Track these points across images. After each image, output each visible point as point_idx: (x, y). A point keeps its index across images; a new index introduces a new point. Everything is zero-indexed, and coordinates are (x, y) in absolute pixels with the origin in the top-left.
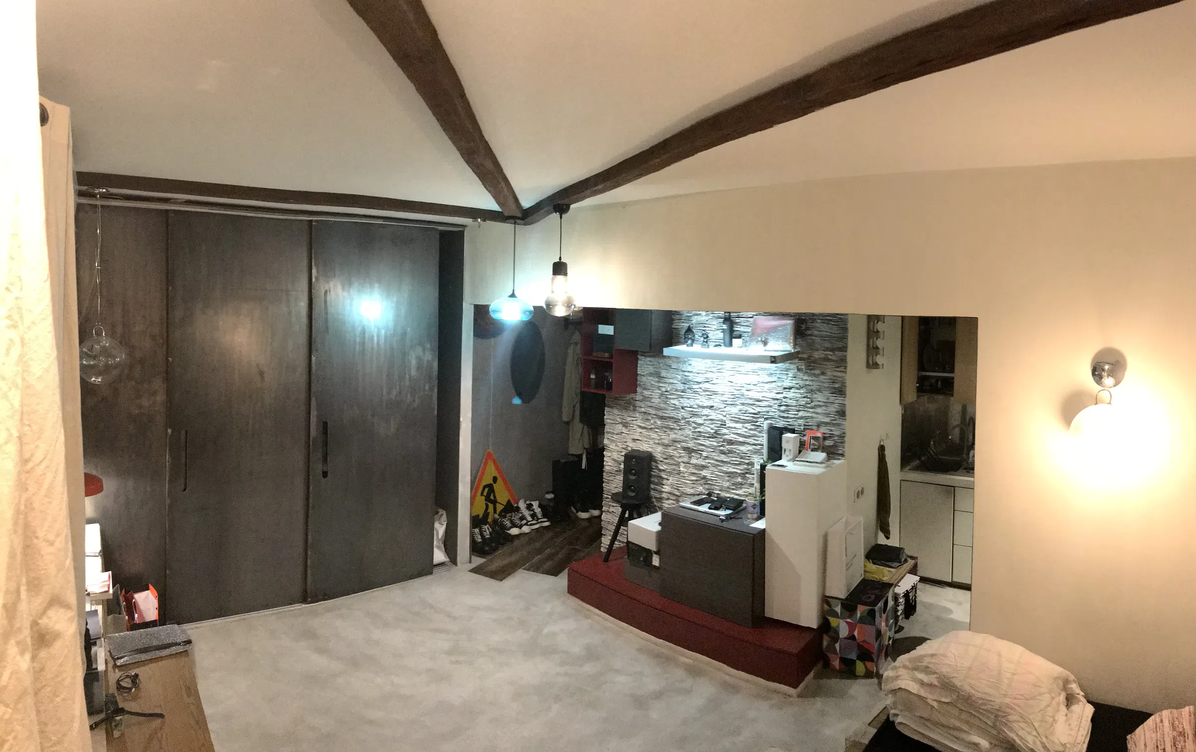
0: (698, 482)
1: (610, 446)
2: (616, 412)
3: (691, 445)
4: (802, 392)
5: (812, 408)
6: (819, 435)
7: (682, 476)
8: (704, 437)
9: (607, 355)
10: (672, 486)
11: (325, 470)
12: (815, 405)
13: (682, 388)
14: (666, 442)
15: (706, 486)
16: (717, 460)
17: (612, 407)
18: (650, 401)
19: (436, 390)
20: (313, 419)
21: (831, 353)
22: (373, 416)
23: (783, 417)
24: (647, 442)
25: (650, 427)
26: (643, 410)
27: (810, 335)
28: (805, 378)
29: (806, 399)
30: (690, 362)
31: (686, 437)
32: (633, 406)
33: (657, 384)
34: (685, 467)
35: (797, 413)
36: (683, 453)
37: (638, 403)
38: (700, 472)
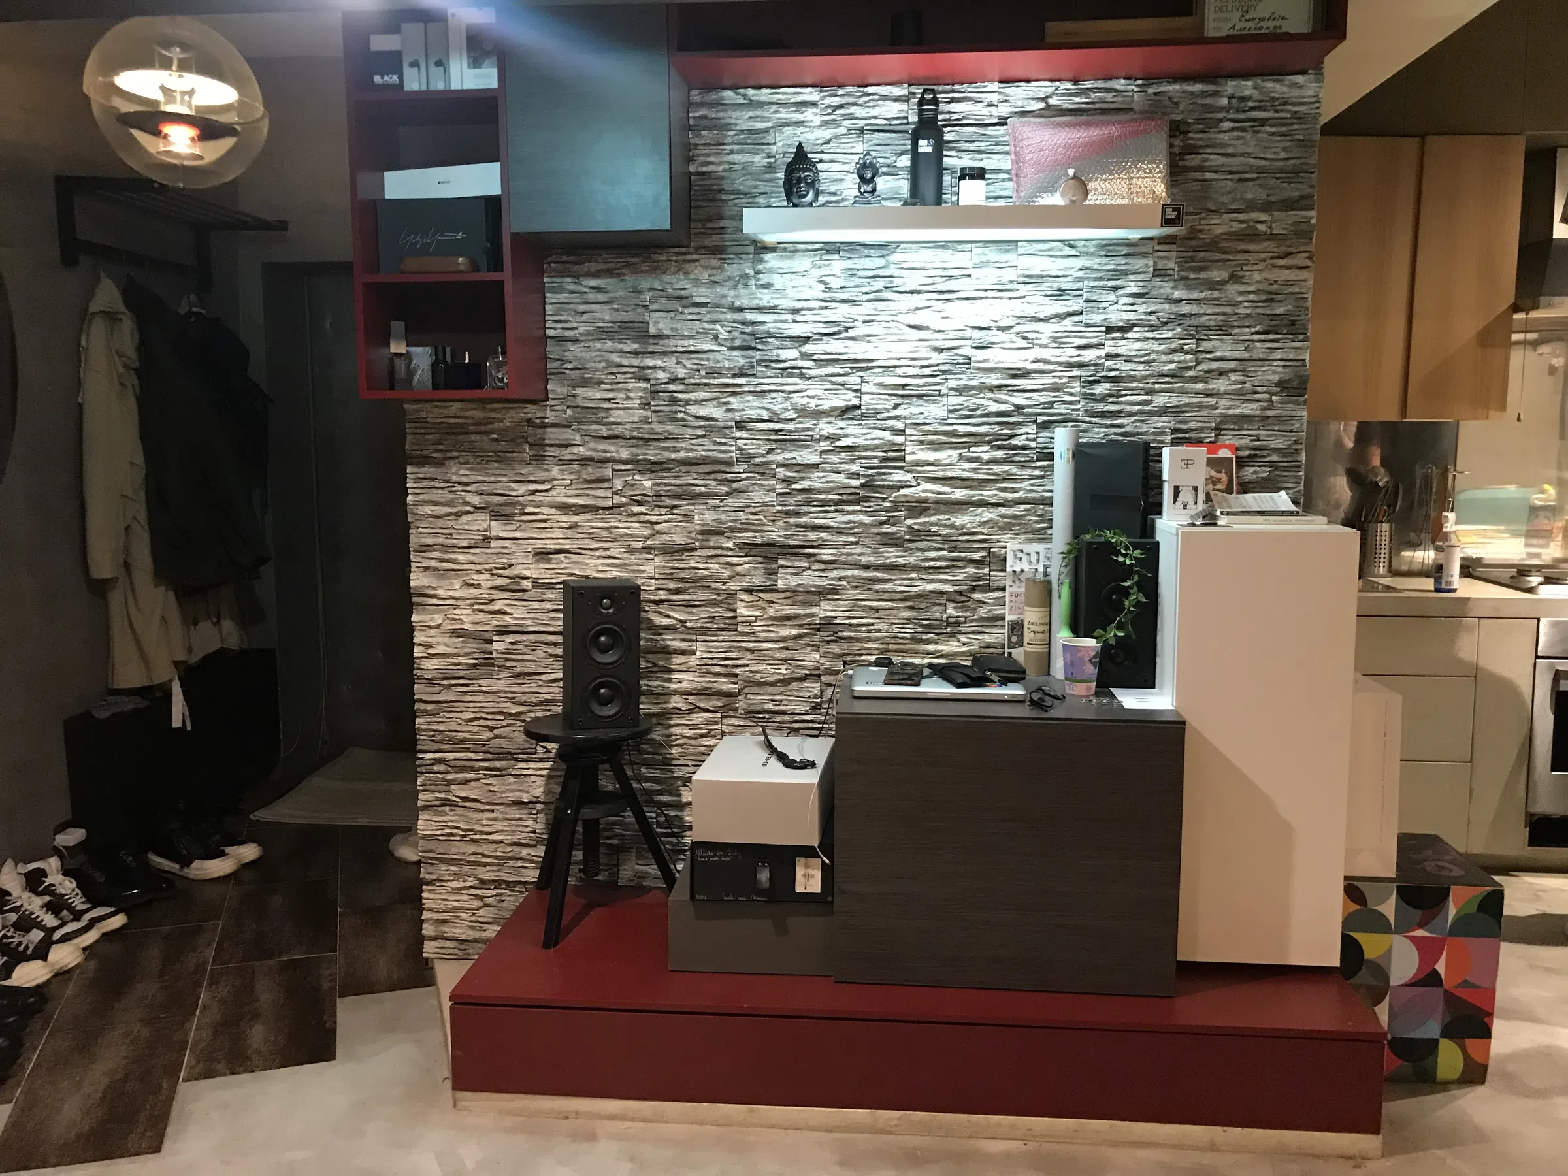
0: (807, 640)
1: (441, 592)
2: (459, 473)
3: (776, 533)
4: (1170, 334)
5: (1196, 379)
7: (743, 634)
8: (824, 503)
10: (705, 667)
12: (1209, 372)
14: (679, 539)
15: (836, 648)
16: (867, 567)
21: (1261, 218)
23: (1103, 415)
24: (598, 553)
25: (606, 504)
27: (1201, 169)
28: (1177, 294)
29: (1178, 357)
30: (764, 279)
31: (755, 514)
32: (534, 446)
33: (636, 362)
34: (751, 605)
35: (1149, 398)
36: (745, 564)
37: (552, 435)
38: (814, 610)
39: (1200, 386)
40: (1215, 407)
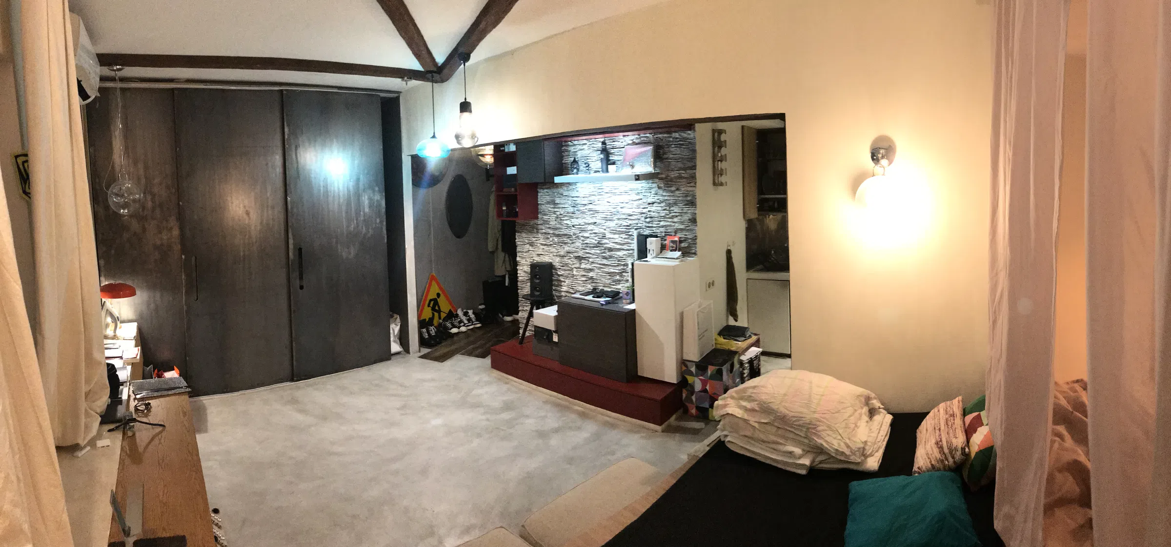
0: (588, 282)
1: (522, 262)
2: (524, 235)
3: (581, 254)
4: (663, 205)
5: (670, 218)
6: (676, 239)
7: (576, 279)
8: (590, 247)
9: (513, 189)
10: (567, 286)
11: (301, 285)
12: (673, 216)
13: (572, 210)
14: (562, 253)
15: (593, 284)
16: (600, 264)
17: (521, 233)
18: (548, 224)
19: (385, 223)
20: (291, 246)
21: (683, 172)
22: (337, 243)
23: (649, 227)
24: (548, 256)
25: (549, 244)
26: (544, 231)
27: (667, 159)
28: (664, 194)
29: (665, 211)
30: (577, 189)
31: (577, 249)
32: (536, 229)
33: (553, 210)
34: (577, 271)
35: (659, 223)
36: (575, 261)
37: (540, 227)
38: (588, 274)
39: (670, 220)
40: (674, 226)
